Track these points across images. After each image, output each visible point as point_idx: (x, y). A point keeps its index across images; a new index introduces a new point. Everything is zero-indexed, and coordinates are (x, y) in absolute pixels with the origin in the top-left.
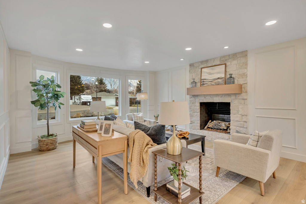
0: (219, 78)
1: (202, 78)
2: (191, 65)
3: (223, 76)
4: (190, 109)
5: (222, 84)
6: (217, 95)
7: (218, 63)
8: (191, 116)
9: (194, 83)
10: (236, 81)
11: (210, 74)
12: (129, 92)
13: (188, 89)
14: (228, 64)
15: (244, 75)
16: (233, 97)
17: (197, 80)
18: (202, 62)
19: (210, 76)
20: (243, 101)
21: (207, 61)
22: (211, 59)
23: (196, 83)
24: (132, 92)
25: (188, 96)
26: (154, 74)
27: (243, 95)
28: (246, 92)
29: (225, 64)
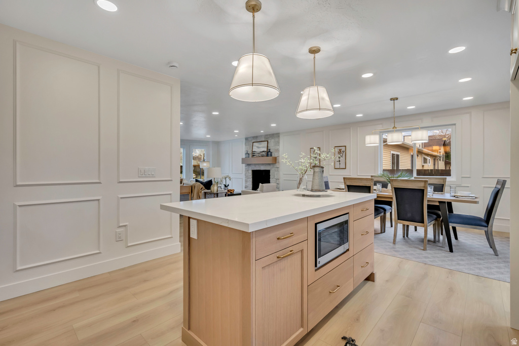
0: (263, 151)
1: (253, 150)
2: (247, 139)
3: (266, 150)
4: (245, 175)
5: (265, 156)
6: (263, 164)
7: (263, 140)
8: (246, 181)
9: (247, 153)
10: (273, 154)
11: (258, 147)
12: (193, 157)
13: (242, 159)
14: (269, 141)
15: (278, 150)
16: (272, 166)
17: (250, 152)
18: (254, 137)
19: (258, 149)
20: (277, 169)
21: (257, 137)
22: (259, 136)
23: (249, 154)
24: (198, 157)
25: (244, 165)
26: (217, 144)
27: (277, 165)
28: (279, 163)
29: (268, 141)
